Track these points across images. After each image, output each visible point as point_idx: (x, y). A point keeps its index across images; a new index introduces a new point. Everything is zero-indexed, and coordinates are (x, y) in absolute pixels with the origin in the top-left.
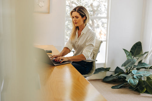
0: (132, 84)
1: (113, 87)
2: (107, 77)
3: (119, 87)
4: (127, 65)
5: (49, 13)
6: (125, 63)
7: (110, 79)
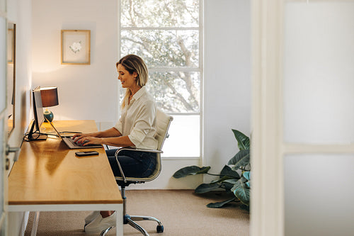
0: (241, 197)
1: (210, 206)
2: (203, 186)
3: (221, 205)
4: (238, 162)
5: (89, 63)
6: (235, 157)
7: (208, 190)
